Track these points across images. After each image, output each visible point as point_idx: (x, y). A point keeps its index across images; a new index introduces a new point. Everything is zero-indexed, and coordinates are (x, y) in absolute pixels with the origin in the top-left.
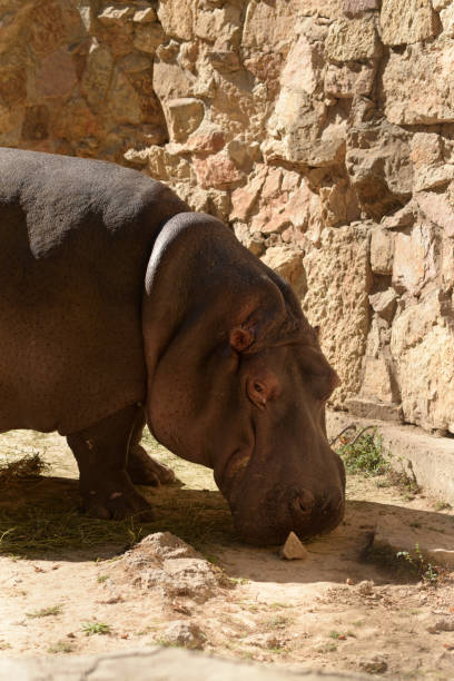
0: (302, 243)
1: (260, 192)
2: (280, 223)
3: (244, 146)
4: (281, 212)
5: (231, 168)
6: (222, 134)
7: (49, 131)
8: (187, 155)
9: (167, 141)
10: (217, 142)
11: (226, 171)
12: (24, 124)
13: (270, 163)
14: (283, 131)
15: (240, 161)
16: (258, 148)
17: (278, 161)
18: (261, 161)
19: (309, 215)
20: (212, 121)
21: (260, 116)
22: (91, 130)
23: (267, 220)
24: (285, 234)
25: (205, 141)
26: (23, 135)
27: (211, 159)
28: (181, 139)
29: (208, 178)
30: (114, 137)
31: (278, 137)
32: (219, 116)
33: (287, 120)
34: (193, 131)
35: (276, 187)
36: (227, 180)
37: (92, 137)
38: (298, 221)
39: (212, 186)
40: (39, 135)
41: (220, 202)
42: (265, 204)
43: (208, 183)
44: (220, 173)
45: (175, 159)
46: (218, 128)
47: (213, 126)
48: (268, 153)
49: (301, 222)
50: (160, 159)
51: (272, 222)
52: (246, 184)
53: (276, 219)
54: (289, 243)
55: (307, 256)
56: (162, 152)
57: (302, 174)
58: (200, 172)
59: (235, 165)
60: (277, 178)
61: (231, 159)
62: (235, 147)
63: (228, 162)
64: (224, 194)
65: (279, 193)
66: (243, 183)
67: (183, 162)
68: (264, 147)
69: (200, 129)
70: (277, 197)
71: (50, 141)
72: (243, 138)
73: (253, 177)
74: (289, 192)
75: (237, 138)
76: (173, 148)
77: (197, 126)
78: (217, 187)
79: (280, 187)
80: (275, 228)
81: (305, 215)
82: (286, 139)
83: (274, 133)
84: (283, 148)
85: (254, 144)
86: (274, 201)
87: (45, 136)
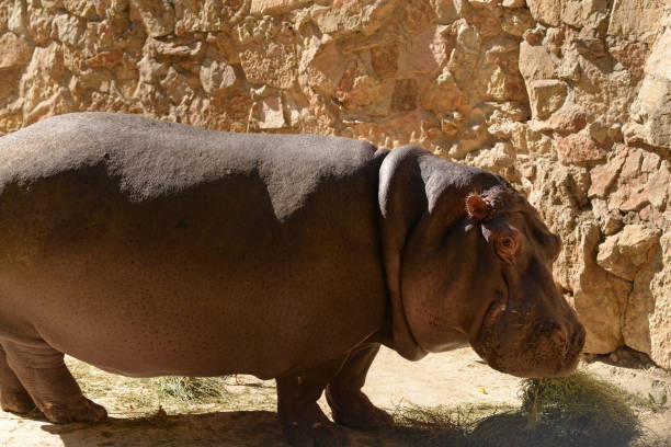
0: (660, 222)
1: (619, 171)
2: (639, 202)
3: (605, 127)
4: (640, 192)
5: (591, 148)
6: (584, 115)
7: (418, 104)
8: (549, 132)
9: (529, 118)
10: (579, 122)
11: (586, 150)
12: (393, 96)
13: (630, 145)
14: (646, 116)
15: (601, 140)
16: (619, 130)
17: (639, 143)
18: (623, 142)
19: (667, 196)
20: (575, 102)
21: (623, 101)
22: (458, 104)
23: (626, 198)
24: (643, 212)
25: (567, 120)
26: (392, 106)
27: (572, 138)
28: (544, 117)
29: (568, 155)
30: (478, 111)
31: (641, 122)
32: (582, 98)
33: (650, 107)
34: (555, 111)
35: (637, 167)
36: (588, 159)
37: (457, 110)
38: (657, 201)
39: (573, 163)
40: (407, 106)
41: (580, 179)
42: (624, 183)
43: (569, 160)
44: (581, 151)
45: (537, 136)
46: (580, 108)
47: (576, 107)
48: (629, 136)
49: (660, 203)
50: (523, 135)
51: (631, 200)
52: (605, 162)
53: (635, 198)
54: (647, 221)
55: (664, 235)
56: (525, 128)
57: (662, 158)
58: (561, 148)
59: (597, 144)
60: (637, 160)
61: (592, 138)
62: (596, 128)
63: (589, 142)
64: (584, 170)
65: (639, 174)
66: (603, 161)
67: (545, 138)
68: (626, 129)
69: (563, 108)
70: (636, 177)
71: (417, 113)
72: (605, 120)
73: (614, 156)
74: (648, 173)
75: (599, 119)
76: (536, 125)
77: (559, 105)
78: (578, 164)
79: (640, 168)
80: (634, 206)
81: (664, 196)
82: (648, 125)
83: (637, 117)
84: (645, 132)
85: (615, 126)
86: (634, 181)
87: (413, 107)
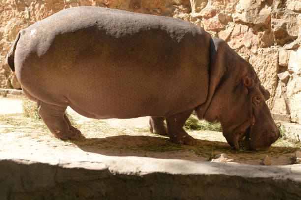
0: (249, 53)
1: (231, 33)
2: (240, 45)
3: (225, 15)
4: (240, 41)
5: (219, 23)
6: (216, 10)
7: (141, 6)
8: (200, 17)
9: (191, 12)
10: (213, 13)
11: (217, 24)
12: (130, 2)
13: (236, 22)
14: (243, 10)
15: (223, 21)
16: (231, 16)
17: (240, 22)
18: (232, 21)
19: (252, 42)
20: (211, 5)
21: (232, 4)
22: (159, 6)
23: (234, 44)
24: (242, 49)
25: (208, 13)
26: (130, 6)
27: (210, 20)
28: (198, 11)
29: (209, 27)
30: (168, 9)
31: (241, 13)
32: (215, 3)
33: (245, 6)
34: (202, 9)
35: (239, 31)
36: (217, 28)
37: (159, 8)
38: (248, 45)
39: (211, 30)
40: (136, 7)
41: (214, 36)
42: (233, 38)
43: (209, 29)
44: (214, 25)
45: (195, 19)
46: (214, 8)
47: (212, 7)
48: (235, 18)
49: (249, 45)
50: (189, 19)
51: (236, 45)
52: (225, 29)
53: (238, 44)
54: (243, 53)
55: (251, 59)
56: (189, 16)
57: (250, 27)
58: (206, 24)
59: (221, 22)
60: (239, 28)
61: (220, 20)
62: (221, 16)
63: (218, 21)
64: (216, 33)
65: (240, 34)
66: (224, 29)
67: (198, 20)
68: (234, 16)
69: (206, 7)
70: (239, 35)
71: (141, 10)
72: (224, 12)
73: (229, 27)
74: (244, 33)
75: (222, 12)
76: (194, 14)
77: (205, 6)
78: (213, 30)
79: (240, 32)
80: (238, 47)
81: (251, 42)
82: (244, 14)
83: (239, 11)
84: (243, 17)
85: (229, 15)
86: (238, 37)
87: (139, 7)
